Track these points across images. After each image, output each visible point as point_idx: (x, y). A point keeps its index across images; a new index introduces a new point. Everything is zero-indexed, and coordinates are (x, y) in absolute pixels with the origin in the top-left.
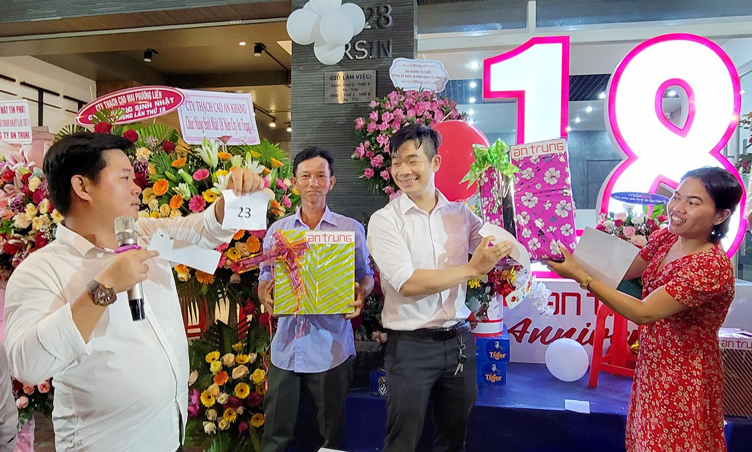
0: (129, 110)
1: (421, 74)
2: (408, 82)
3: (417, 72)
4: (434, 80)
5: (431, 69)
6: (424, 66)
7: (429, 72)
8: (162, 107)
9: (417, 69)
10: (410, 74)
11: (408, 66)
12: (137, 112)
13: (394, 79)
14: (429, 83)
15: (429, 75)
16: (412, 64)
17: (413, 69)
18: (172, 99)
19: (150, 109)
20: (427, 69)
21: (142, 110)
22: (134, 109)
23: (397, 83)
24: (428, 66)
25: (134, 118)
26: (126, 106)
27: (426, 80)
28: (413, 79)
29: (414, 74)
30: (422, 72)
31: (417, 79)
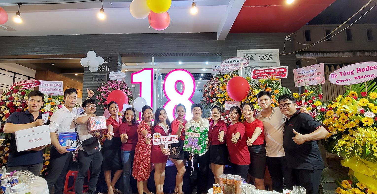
0: (25, 86)
2: (114, 78)
3: (117, 75)
4: (122, 78)
7: (121, 75)
8: (34, 85)
9: (117, 74)
12: (27, 86)
14: (120, 78)
17: (116, 74)
18: (37, 83)
19: (31, 86)
20: (120, 75)
21: (29, 86)
22: (26, 85)
23: (111, 78)
25: (26, 88)
26: (24, 85)
28: (115, 77)
29: (116, 76)
30: (118, 75)
31: (117, 77)
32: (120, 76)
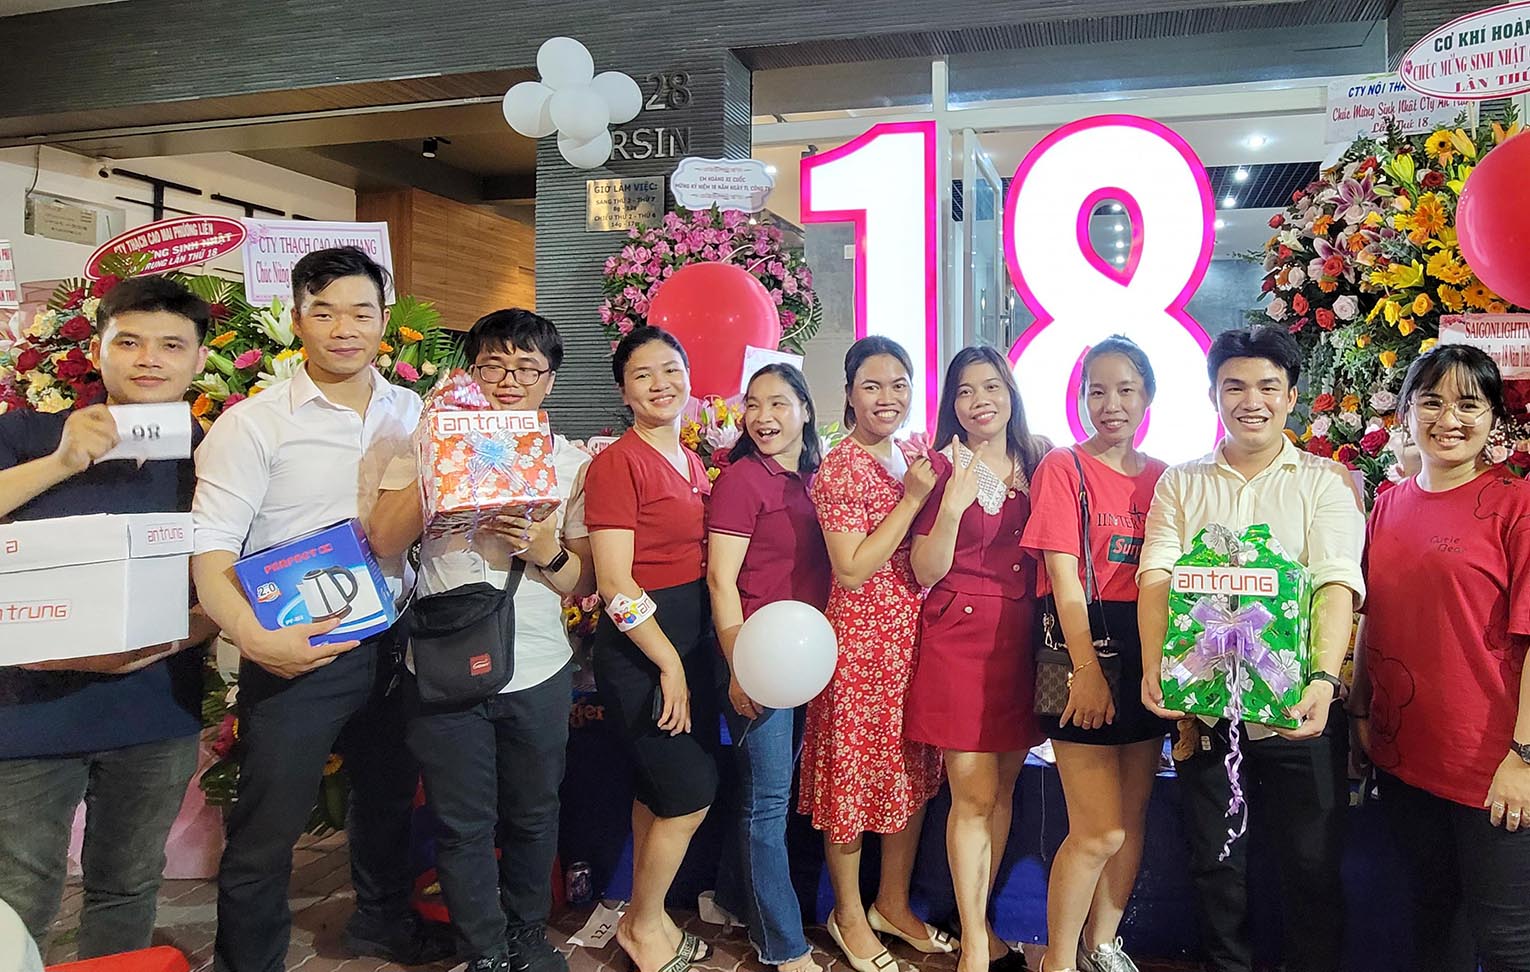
0: (164, 253)
1: (727, 184)
2: (703, 196)
3: (721, 179)
4: (750, 193)
5: (744, 174)
6: (733, 170)
7: (741, 179)
8: (211, 248)
9: (720, 174)
10: (708, 183)
11: (706, 169)
12: (175, 256)
13: (677, 191)
14: (740, 197)
15: (740, 184)
16: (713, 166)
17: (714, 175)
18: (229, 236)
19: (195, 251)
20: (737, 175)
21: (183, 254)
22: (171, 251)
23: (684, 198)
24: (740, 170)
25: (168, 267)
26: (158, 247)
27: (734, 192)
28: (710, 191)
29: (714, 183)
30: (728, 179)
31: (718, 191)
32: (735, 184)
